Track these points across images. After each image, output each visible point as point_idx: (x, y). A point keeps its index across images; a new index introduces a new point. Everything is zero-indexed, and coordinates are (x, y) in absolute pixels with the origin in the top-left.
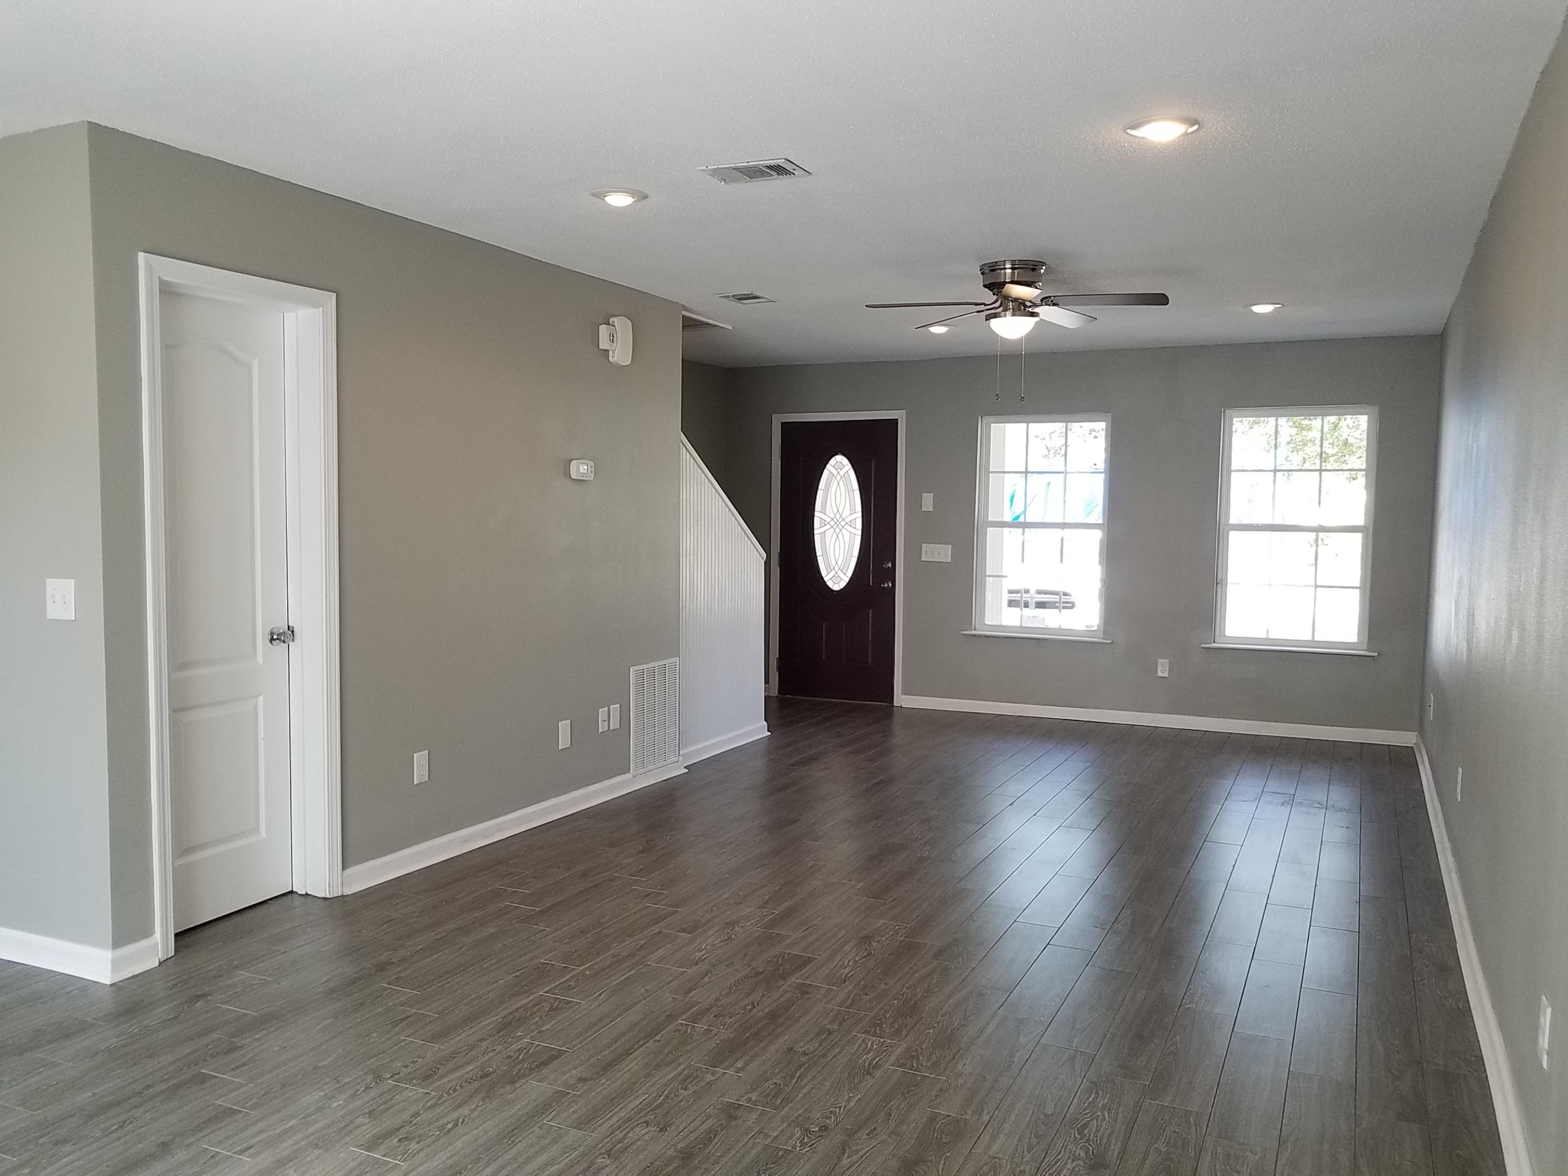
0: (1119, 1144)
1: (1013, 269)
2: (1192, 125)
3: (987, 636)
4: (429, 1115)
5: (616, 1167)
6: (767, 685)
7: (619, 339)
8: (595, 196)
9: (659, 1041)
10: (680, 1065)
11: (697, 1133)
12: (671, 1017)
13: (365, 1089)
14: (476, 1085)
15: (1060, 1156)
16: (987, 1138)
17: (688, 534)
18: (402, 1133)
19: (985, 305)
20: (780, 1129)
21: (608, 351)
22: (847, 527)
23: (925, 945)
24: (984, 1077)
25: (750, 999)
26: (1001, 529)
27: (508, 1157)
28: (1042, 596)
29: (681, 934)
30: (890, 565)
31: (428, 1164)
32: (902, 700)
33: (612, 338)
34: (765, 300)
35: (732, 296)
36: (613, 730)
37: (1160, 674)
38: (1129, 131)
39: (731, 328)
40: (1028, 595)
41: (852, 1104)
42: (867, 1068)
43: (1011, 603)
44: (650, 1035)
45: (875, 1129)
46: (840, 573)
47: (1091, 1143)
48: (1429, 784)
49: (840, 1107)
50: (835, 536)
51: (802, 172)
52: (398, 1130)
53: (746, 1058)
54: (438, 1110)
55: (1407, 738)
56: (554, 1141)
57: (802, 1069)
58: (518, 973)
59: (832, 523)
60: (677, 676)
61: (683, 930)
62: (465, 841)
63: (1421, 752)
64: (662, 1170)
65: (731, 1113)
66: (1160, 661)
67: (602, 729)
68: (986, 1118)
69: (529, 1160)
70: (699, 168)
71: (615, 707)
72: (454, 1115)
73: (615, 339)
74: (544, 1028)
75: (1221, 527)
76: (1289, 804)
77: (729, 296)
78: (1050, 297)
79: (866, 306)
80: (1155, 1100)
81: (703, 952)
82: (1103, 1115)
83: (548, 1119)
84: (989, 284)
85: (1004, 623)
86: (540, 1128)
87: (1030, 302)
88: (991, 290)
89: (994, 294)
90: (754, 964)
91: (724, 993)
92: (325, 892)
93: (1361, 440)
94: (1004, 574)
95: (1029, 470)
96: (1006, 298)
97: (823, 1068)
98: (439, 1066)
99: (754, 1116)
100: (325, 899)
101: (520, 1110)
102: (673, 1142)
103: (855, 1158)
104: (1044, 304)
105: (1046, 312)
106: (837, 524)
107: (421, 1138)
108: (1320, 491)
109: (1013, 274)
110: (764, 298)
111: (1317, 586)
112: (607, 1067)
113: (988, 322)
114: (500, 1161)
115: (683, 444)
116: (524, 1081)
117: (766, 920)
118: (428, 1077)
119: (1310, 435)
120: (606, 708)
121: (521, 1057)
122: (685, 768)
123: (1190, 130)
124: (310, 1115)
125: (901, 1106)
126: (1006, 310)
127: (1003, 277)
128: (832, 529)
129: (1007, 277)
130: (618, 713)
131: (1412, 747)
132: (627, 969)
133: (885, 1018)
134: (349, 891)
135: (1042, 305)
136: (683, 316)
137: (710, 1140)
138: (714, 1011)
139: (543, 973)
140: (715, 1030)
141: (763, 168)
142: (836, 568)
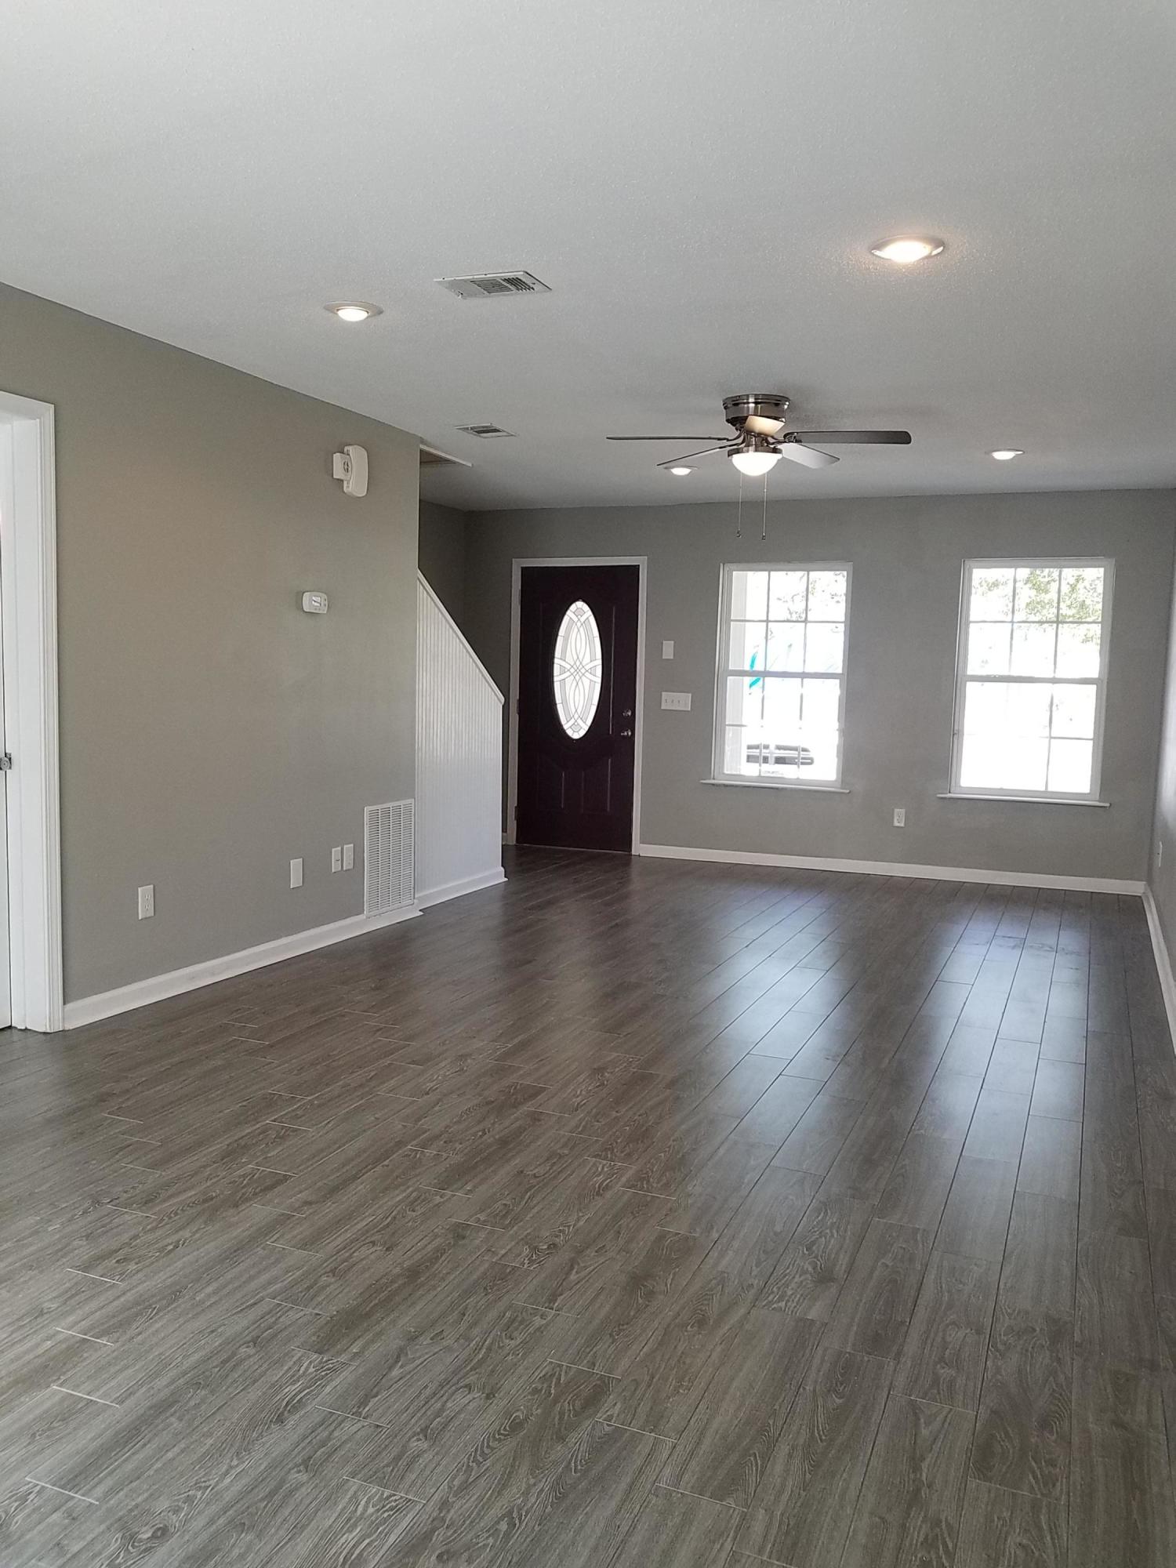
0: (847, 1259)
1: (756, 403)
2: (937, 247)
3: (726, 786)
4: (151, 1237)
5: (341, 1285)
6: (505, 834)
7: (354, 470)
8: (328, 310)
9: (387, 1166)
10: (408, 1188)
11: (424, 1252)
12: (400, 1144)
13: (84, 1213)
14: (199, 1208)
15: (788, 1271)
16: (716, 1254)
17: (425, 674)
18: (120, 1255)
19: (728, 440)
20: (508, 1247)
21: (342, 481)
22: (587, 674)
23: (658, 1075)
24: (714, 1198)
25: (481, 1127)
26: (741, 678)
27: (229, 1276)
28: (782, 751)
29: (412, 1066)
30: (630, 714)
31: (148, 1283)
32: (639, 848)
33: (346, 467)
34: (505, 434)
35: (472, 429)
36: (346, 870)
37: (896, 824)
38: (878, 253)
39: (470, 465)
40: (767, 751)
41: (581, 1223)
42: (597, 1189)
43: (750, 759)
44: (377, 1161)
45: (604, 1246)
46: (579, 721)
47: (819, 1258)
48: (1156, 930)
49: (569, 1226)
50: (575, 684)
51: (541, 287)
52: (116, 1251)
53: (476, 1180)
54: (159, 1233)
55: (1136, 888)
56: (277, 1261)
57: (533, 1191)
58: (244, 1103)
59: (572, 670)
60: (413, 818)
61: (413, 1062)
62: (192, 978)
63: (1149, 902)
64: (387, 1287)
65: (459, 1233)
66: (896, 810)
67: (335, 868)
68: (715, 1235)
69: (251, 1278)
70: (435, 280)
71: (349, 847)
72: (175, 1238)
73: (350, 469)
74: (269, 1155)
75: (959, 680)
76: (1019, 947)
77: (467, 429)
78: (793, 433)
79: (608, 438)
80: (883, 1218)
81: (434, 1083)
82: (831, 1232)
83: (272, 1240)
84: (732, 418)
85: (742, 773)
86: (264, 1249)
87: (773, 437)
88: (734, 425)
89: (737, 429)
90: (486, 1093)
91: (455, 1120)
92: (46, 1026)
93: (1098, 602)
94: (744, 723)
95: (770, 619)
96: (749, 432)
97: (553, 1189)
98: (160, 1191)
99: (483, 1235)
100: (45, 1033)
101: (243, 1231)
102: (399, 1261)
103: (583, 1274)
104: (786, 440)
105: (790, 450)
106: (578, 671)
107: (140, 1259)
108: (1056, 651)
109: (756, 408)
110: (504, 431)
111: (1051, 738)
112: (334, 1190)
113: (730, 458)
114: (222, 1280)
115: (420, 581)
116: (248, 1205)
117: (498, 1053)
118: (148, 1201)
119: (1046, 598)
120: (339, 848)
121: (245, 1182)
122: (420, 910)
123: (935, 252)
124: (24, 1238)
125: (631, 1225)
126: (748, 445)
127: (746, 411)
128: (572, 677)
129: (750, 410)
130: (351, 853)
131: (1140, 897)
132: (357, 1099)
133: (617, 1143)
134: (70, 1026)
135: (785, 442)
136: (421, 451)
137: (437, 1258)
138: (445, 1137)
139: (270, 1103)
140: (445, 1155)
141: (504, 283)
142: (576, 716)
